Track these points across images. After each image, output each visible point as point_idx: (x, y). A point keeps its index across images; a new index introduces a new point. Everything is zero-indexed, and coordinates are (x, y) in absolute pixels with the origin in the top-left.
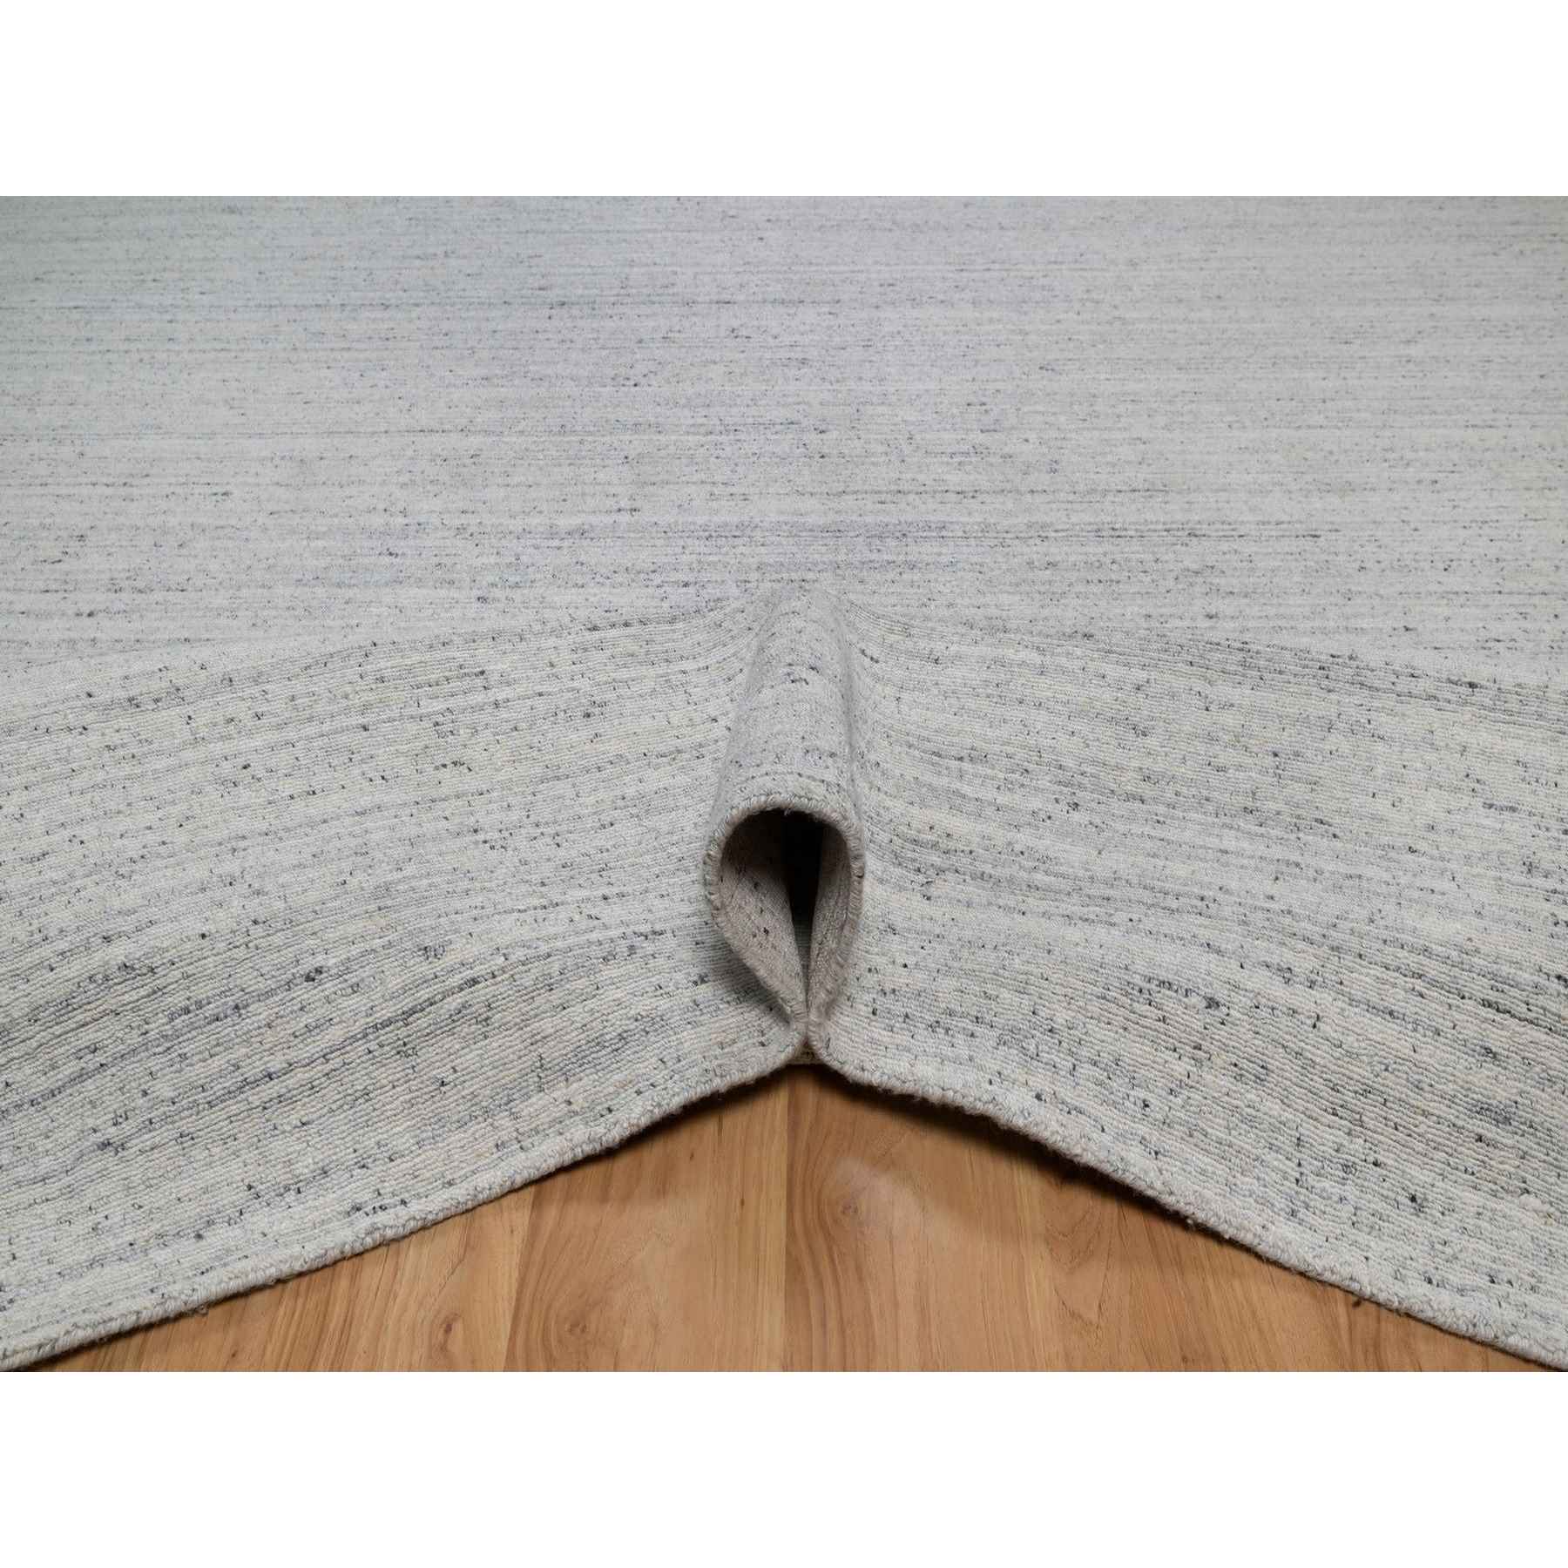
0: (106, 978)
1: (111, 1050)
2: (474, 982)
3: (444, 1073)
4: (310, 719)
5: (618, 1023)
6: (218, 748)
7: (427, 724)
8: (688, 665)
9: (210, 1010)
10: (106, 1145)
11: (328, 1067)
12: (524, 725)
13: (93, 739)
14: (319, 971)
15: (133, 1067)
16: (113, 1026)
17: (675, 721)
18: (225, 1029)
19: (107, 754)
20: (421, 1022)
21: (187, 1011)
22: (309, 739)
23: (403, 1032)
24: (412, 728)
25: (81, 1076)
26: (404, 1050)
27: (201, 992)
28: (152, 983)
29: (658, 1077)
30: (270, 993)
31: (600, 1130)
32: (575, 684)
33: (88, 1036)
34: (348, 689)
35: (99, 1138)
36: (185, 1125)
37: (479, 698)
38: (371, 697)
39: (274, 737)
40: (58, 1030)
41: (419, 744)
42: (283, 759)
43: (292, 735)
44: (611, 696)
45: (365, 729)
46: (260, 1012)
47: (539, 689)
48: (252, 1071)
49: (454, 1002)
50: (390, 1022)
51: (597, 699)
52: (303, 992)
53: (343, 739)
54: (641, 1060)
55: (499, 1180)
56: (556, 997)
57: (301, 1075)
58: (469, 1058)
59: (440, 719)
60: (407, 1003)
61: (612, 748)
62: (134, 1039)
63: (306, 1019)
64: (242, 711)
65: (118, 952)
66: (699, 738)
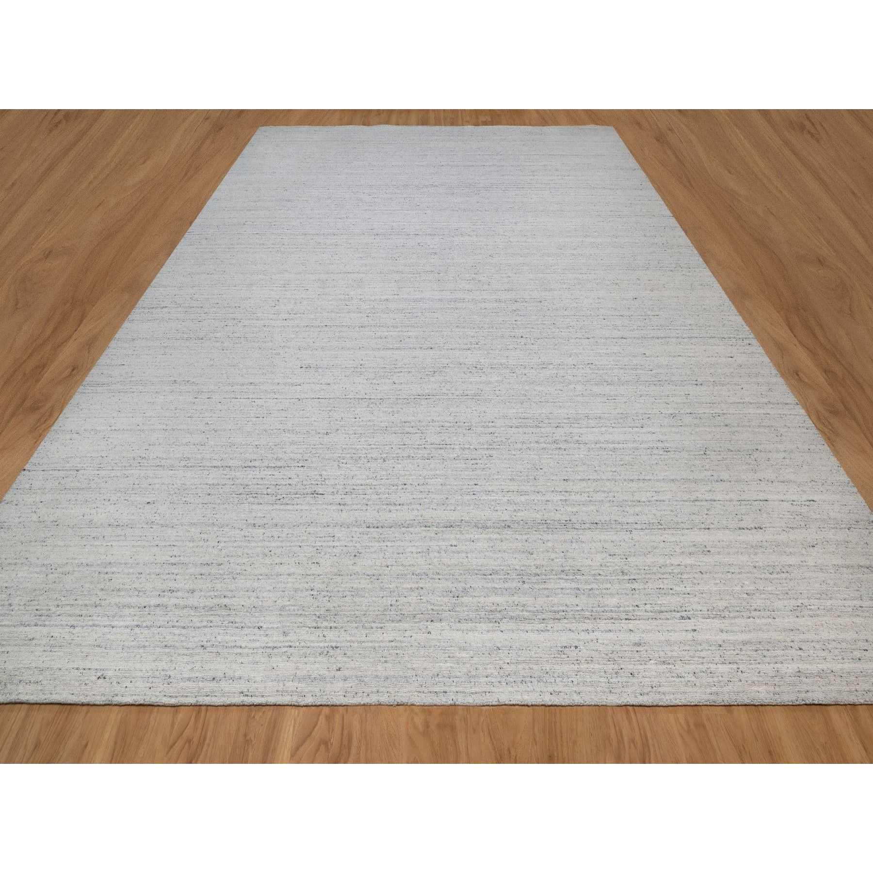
0: (221, 607)
1: (215, 624)
2: (291, 647)
3: (275, 666)
4: (289, 541)
5: (315, 675)
6: (267, 544)
7: (315, 549)
8: (389, 544)
9: (237, 625)
10: (203, 646)
11: (253, 652)
12: (338, 555)
13: (243, 533)
14: (261, 627)
15: (216, 630)
16: (217, 618)
17: (377, 564)
18: (238, 631)
19: (244, 538)
20: (276, 651)
21: (232, 623)
22: (287, 547)
23: (271, 651)
24: (311, 549)
25: (205, 627)
26: (270, 656)
27: (237, 620)
28: (228, 612)
29: (318, 694)
30: (250, 627)
31: (300, 700)
32: (356, 545)
33: (211, 618)
34: (301, 534)
35: (202, 644)
36: (219, 650)
37: (331, 544)
38: (305, 538)
39: (279, 544)
40: (207, 613)
41: (310, 555)
42: (278, 551)
43: (284, 544)
44: (363, 551)
45: (300, 547)
46: (246, 631)
47: (346, 544)
48: (238, 644)
49: (286, 649)
50: (269, 647)
51: (360, 551)
52: (256, 630)
53: (294, 549)
54: (316, 687)
55: (273, 701)
56: (306, 660)
57: (246, 651)
58: (281, 665)
59: (319, 548)
60: (275, 645)
61: (357, 569)
62: (220, 624)
63: (254, 637)
64: (276, 534)
65: (225, 601)
66: (381, 572)
